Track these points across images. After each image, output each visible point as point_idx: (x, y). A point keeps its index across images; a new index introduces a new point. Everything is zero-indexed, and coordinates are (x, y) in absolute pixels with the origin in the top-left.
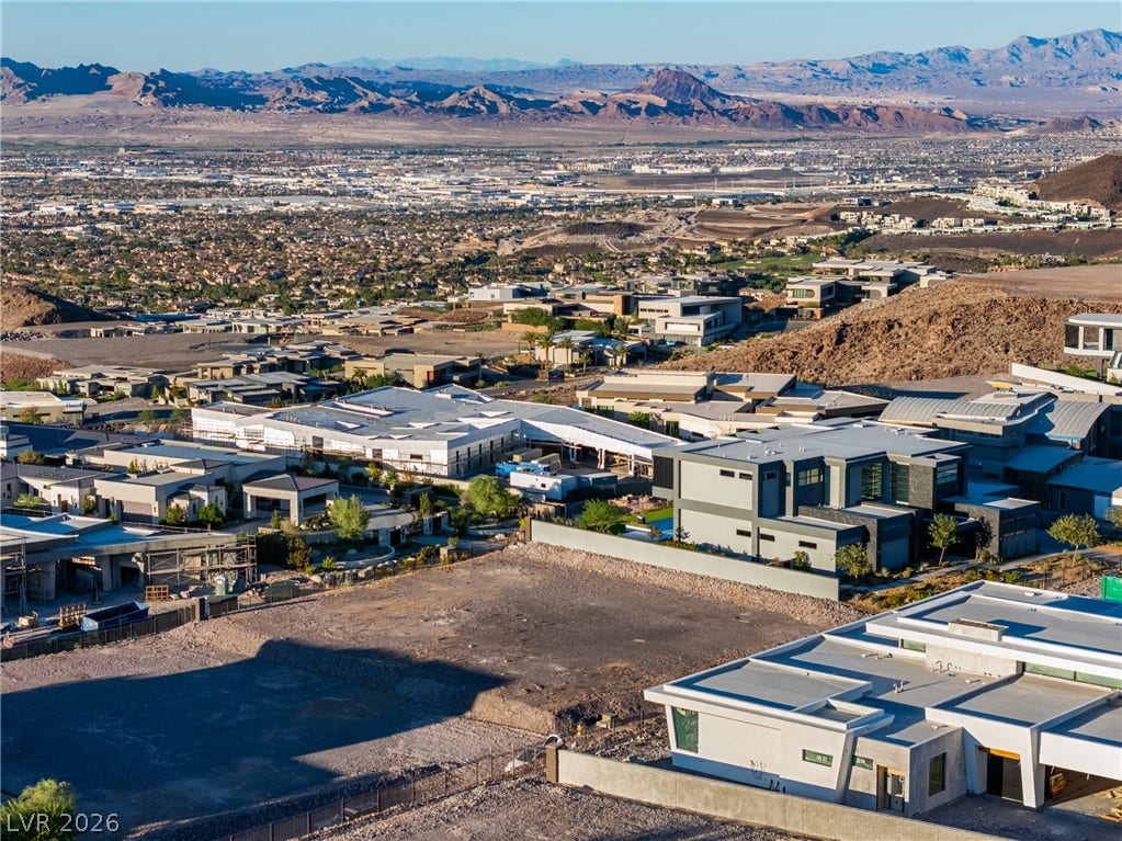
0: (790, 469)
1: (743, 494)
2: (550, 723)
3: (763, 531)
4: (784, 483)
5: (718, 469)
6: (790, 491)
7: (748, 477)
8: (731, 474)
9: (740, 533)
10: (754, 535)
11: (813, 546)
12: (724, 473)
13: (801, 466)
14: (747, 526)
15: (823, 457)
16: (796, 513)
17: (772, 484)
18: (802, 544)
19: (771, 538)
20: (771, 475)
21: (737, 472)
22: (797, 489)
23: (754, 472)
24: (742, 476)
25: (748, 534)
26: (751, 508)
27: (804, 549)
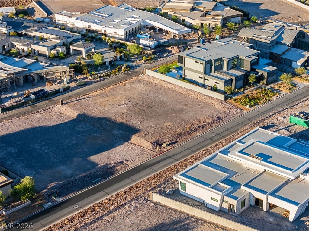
0: (213, 61)
1: (201, 68)
2: (150, 146)
3: (205, 78)
4: (211, 65)
5: (195, 61)
6: (213, 67)
7: (202, 64)
8: (198, 63)
9: (200, 77)
10: (203, 78)
11: (219, 83)
12: (196, 62)
13: (216, 61)
14: (202, 76)
15: (222, 58)
16: (214, 73)
17: (209, 65)
18: (216, 82)
19: (208, 80)
20: (208, 63)
22: (215, 66)
23: (204, 62)
24: (200, 63)
25: (202, 78)
26: (203, 72)
27: (216, 84)
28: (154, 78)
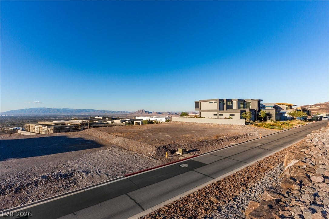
0: (225, 101)
1: (215, 106)
3: (220, 114)
4: (224, 104)
6: (225, 106)
7: (216, 102)
8: (212, 103)
9: (214, 115)
10: (218, 115)
11: (234, 115)
12: (210, 103)
13: (228, 100)
14: (216, 113)
15: (231, 99)
16: (227, 110)
17: (221, 104)
18: (230, 115)
19: (222, 115)
20: (221, 101)
21: (213, 102)
22: (227, 105)
23: (218, 101)
24: (214, 102)
25: (216, 115)
26: (217, 109)
27: (231, 116)
28: (177, 122)
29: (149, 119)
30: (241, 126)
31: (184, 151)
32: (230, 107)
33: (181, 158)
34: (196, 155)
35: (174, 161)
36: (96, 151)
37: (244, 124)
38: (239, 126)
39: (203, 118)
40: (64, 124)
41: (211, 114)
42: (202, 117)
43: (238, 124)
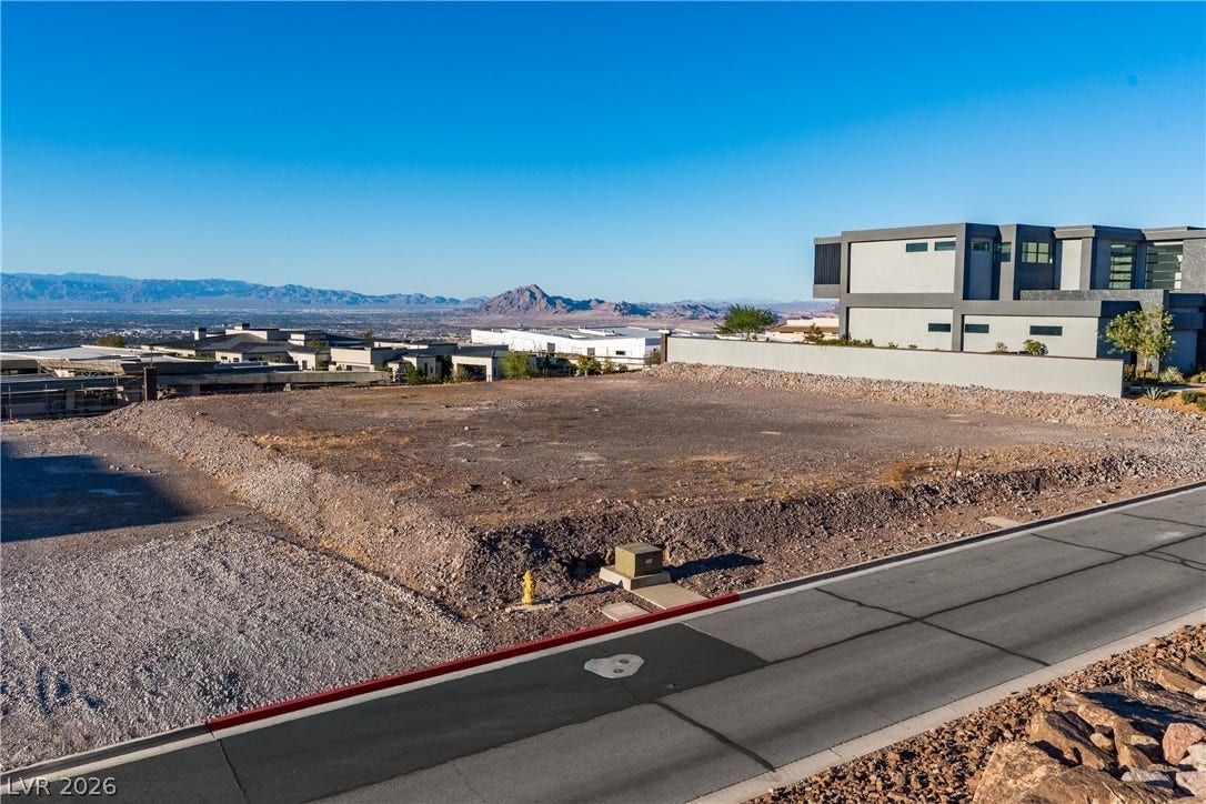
0: (1009, 237)
1: (941, 270)
3: (969, 320)
4: (998, 257)
5: (903, 244)
6: (1008, 270)
7: (951, 245)
8: (923, 247)
9: (934, 327)
10: (956, 328)
11: (1056, 331)
12: (910, 248)
13: (1025, 233)
14: (946, 316)
15: (1054, 229)
16: (1017, 297)
17: (983, 258)
18: (1035, 330)
19: (984, 329)
20: (981, 243)
21: (931, 243)
22: (1021, 266)
23: (960, 240)
24: (938, 246)
25: (946, 328)
26: (951, 290)
27: (1037, 338)
28: (699, 366)
29: (551, 346)
30: (1097, 402)
31: (650, 568)
32: (1039, 278)
33: (618, 611)
34: (722, 594)
35: (564, 631)
36: (115, 545)
37: (1115, 391)
38: (1080, 405)
39: (857, 344)
40: (30, 368)
41: (912, 324)
42: (854, 337)
43: (1076, 393)
